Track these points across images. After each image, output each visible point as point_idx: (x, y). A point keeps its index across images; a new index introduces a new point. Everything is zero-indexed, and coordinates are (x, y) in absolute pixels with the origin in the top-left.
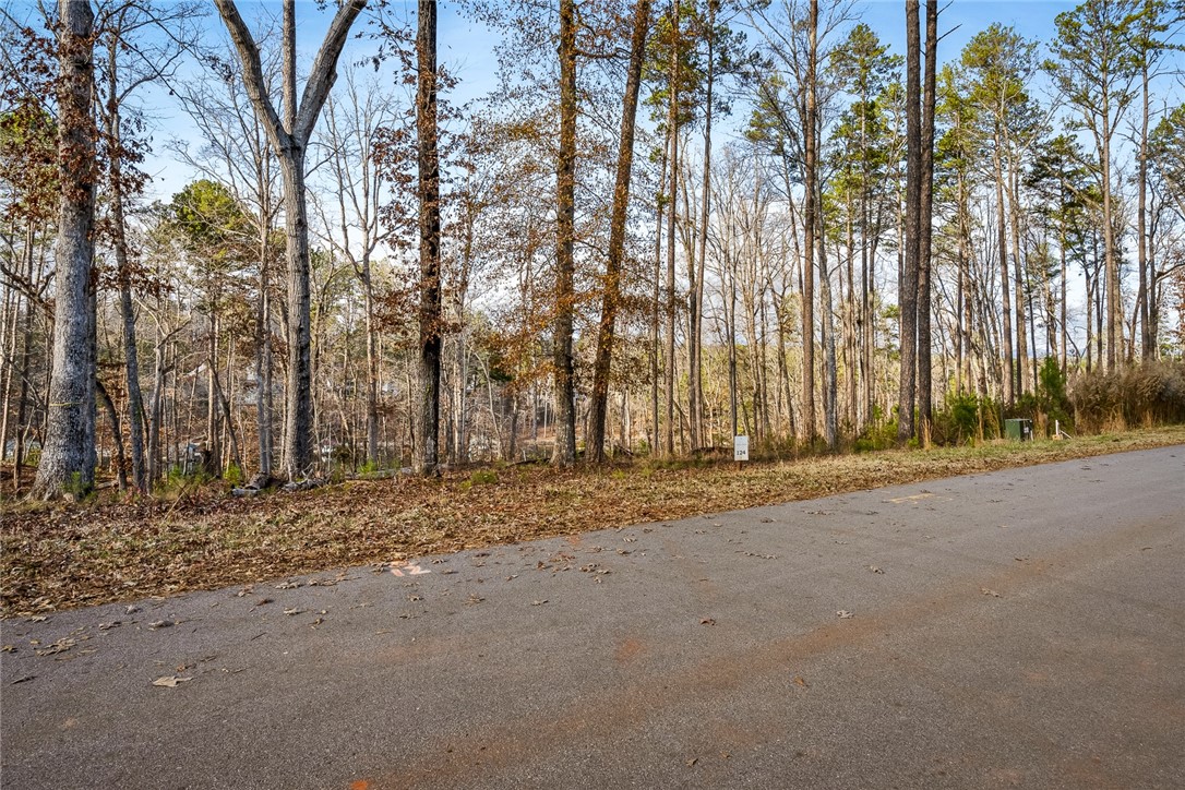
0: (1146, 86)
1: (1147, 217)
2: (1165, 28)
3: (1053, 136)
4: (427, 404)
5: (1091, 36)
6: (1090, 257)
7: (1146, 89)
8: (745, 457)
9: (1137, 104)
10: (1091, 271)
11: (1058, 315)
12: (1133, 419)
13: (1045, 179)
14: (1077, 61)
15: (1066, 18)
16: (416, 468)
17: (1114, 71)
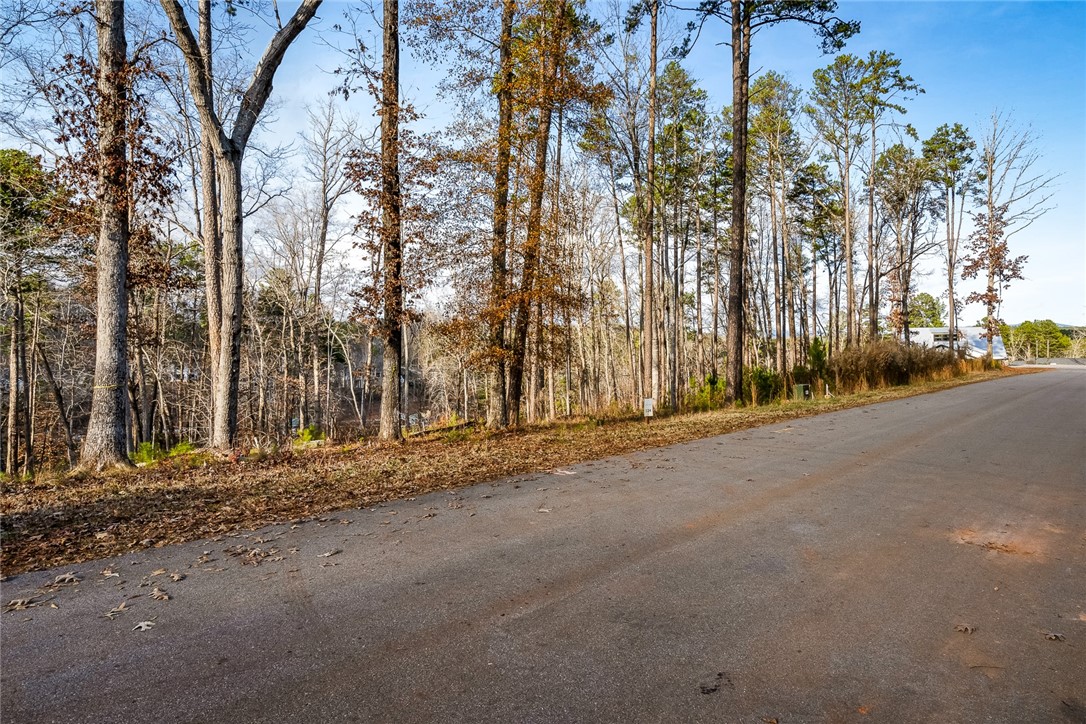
0: (874, 132)
1: (874, 232)
2: (886, 91)
3: (808, 163)
4: (393, 381)
5: (837, 89)
6: (831, 258)
7: (874, 135)
8: (651, 414)
9: (868, 144)
10: (832, 269)
11: (809, 302)
12: (873, 383)
13: (802, 195)
14: (829, 109)
15: (821, 74)
16: (384, 434)
17: (852, 118)
